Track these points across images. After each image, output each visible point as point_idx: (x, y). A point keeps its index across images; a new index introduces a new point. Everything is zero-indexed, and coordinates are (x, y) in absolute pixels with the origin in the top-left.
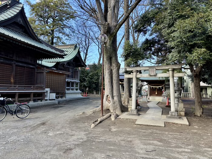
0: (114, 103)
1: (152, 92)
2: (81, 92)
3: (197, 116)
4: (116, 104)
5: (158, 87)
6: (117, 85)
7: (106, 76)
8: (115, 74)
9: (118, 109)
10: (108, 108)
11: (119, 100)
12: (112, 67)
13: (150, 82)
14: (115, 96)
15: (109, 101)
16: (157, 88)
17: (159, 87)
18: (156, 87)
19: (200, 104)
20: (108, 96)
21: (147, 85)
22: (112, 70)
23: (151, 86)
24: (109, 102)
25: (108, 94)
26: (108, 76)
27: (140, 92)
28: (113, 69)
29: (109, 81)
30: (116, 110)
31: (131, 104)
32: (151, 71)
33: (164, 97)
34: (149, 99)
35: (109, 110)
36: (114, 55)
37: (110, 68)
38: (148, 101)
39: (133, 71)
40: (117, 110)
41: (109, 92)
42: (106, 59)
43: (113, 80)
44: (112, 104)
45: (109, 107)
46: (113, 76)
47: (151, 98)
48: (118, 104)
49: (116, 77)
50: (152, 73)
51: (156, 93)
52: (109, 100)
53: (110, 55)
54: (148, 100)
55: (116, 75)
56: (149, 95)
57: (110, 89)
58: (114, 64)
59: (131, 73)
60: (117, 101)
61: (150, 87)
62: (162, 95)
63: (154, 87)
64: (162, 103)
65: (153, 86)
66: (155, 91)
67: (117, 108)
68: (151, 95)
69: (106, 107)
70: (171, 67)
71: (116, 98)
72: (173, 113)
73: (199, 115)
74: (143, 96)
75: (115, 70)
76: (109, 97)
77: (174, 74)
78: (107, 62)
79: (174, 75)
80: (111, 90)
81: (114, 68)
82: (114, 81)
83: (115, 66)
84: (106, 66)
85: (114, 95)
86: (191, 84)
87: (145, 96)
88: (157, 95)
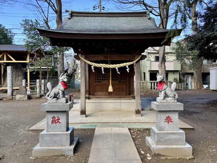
1: (95, 85)
5: (117, 66)
16: (114, 69)
17: (122, 65)
18: (112, 66)
23: (94, 65)
33: (168, 120)
51: (111, 89)
61: (90, 66)
63: (103, 66)
65: (99, 62)
66: (104, 82)
86: (160, 65)
87: (56, 116)
88: (110, 95)
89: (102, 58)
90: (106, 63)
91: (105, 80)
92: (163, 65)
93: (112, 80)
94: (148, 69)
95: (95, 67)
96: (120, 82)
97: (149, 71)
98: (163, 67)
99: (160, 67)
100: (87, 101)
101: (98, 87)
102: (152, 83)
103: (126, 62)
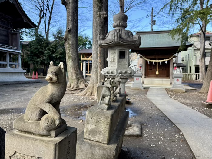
1: (149, 70)
2: (25, 71)
5: (161, 61)
16: (159, 63)
17: (163, 60)
18: (158, 61)
21: (141, 57)
23: (149, 61)
33: (178, 80)
34: (143, 83)
38: (144, 88)
47: (148, 82)
51: (157, 73)
54: (143, 85)
56: (143, 76)
61: (146, 61)
63: (154, 61)
64: (172, 91)
65: (151, 59)
68: (147, 75)
74: (135, 78)
86: (200, 60)
88: (157, 76)
89: (153, 57)
90: (155, 59)
91: (154, 68)
92: (203, 60)
93: (158, 68)
94: (194, 64)
95: (150, 62)
96: (163, 70)
97: (195, 65)
98: (203, 62)
99: (200, 62)
100: (145, 79)
101: (150, 72)
102: (196, 75)
103: (165, 59)
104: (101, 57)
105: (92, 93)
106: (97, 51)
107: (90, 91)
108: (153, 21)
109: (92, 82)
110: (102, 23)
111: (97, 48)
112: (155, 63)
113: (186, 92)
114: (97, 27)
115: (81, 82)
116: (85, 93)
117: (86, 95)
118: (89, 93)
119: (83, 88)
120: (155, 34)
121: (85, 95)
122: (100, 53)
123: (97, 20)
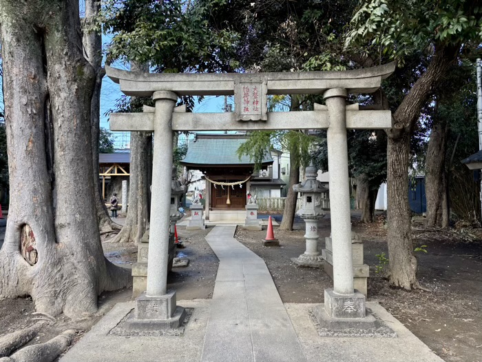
0: (58, 262)
1: (217, 198)
3: (399, 287)
4: (67, 268)
5: (232, 184)
6: (76, 173)
7: (15, 125)
8: (67, 115)
9: (77, 288)
10: (24, 290)
11: (86, 246)
12: (48, 84)
13: (211, 171)
14: (62, 226)
15: (33, 254)
16: (231, 186)
17: (236, 183)
18: (229, 184)
19: (406, 240)
20: (27, 229)
21: (203, 178)
22: (47, 97)
23: (215, 183)
24: (33, 260)
25: (25, 220)
26: (23, 125)
27: (183, 199)
28: (52, 90)
29: (28, 153)
30: (64, 300)
31: (144, 260)
32: (246, 95)
33: (252, 213)
34: (207, 218)
35: (27, 296)
36: (58, 19)
37: (37, 87)
38: (206, 227)
39: (155, 96)
40: (69, 298)
41: (29, 210)
42: (14, 34)
43: (56, 144)
44: (44, 269)
45: (31, 282)
46: (56, 126)
47: (214, 216)
48: (80, 266)
49: (70, 131)
50: (250, 107)
51: (228, 202)
52: (31, 250)
53: (38, 14)
54: (207, 223)
55: (70, 120)
56: (207, 208)
57: (35, 191)
58: (57, 67)
59: (146, 108)
60: (77, 248)
61: (212, 184)
62: (247, 207)
63: (222, 184)
64: (245, 229)
65: (219, 181)
66: (224, 197)
67: (74, 284)
68: (213, 206)
69: (12, 283)
70: (335, 83)
71: (68, 238)
72: (348, 303)
73: (407, 285)
74: (193, 212)
75: (63, 95)
76: (31, 234)
77: (349, 114)
78: (20, 53)
79: (348, 121)
80: (41, 197)
81: (62, 83)
82: (59, 154)
83: (63, 74)
84: (15, 70)
85: (59, 221)
87: (197, 211)
88: (229, 207)
89: (221, 178)
90: (225, 182)
93: (230, 195)
95: (217, 185)
96: (237, 196)
100: (210, 212)
101: (219, 200)
103: (239, 181)
104: (142, 188)
105: (129, 238)
106: (137, 181)
107: (126, 235)
108: (227, 106)
109: (129, 223)
110: (144, 144)
111: (137, 176)
112: (224, 186)
113: (263, 229)
114: (137, 148)
115: (105, 222)
116: (118, 239)
117: (121, 241)
118: (125, 238)
119: (109, 232)
120: (225, 140)
121: (119, 241)
122: (142, 183)
123: (137, 139)
